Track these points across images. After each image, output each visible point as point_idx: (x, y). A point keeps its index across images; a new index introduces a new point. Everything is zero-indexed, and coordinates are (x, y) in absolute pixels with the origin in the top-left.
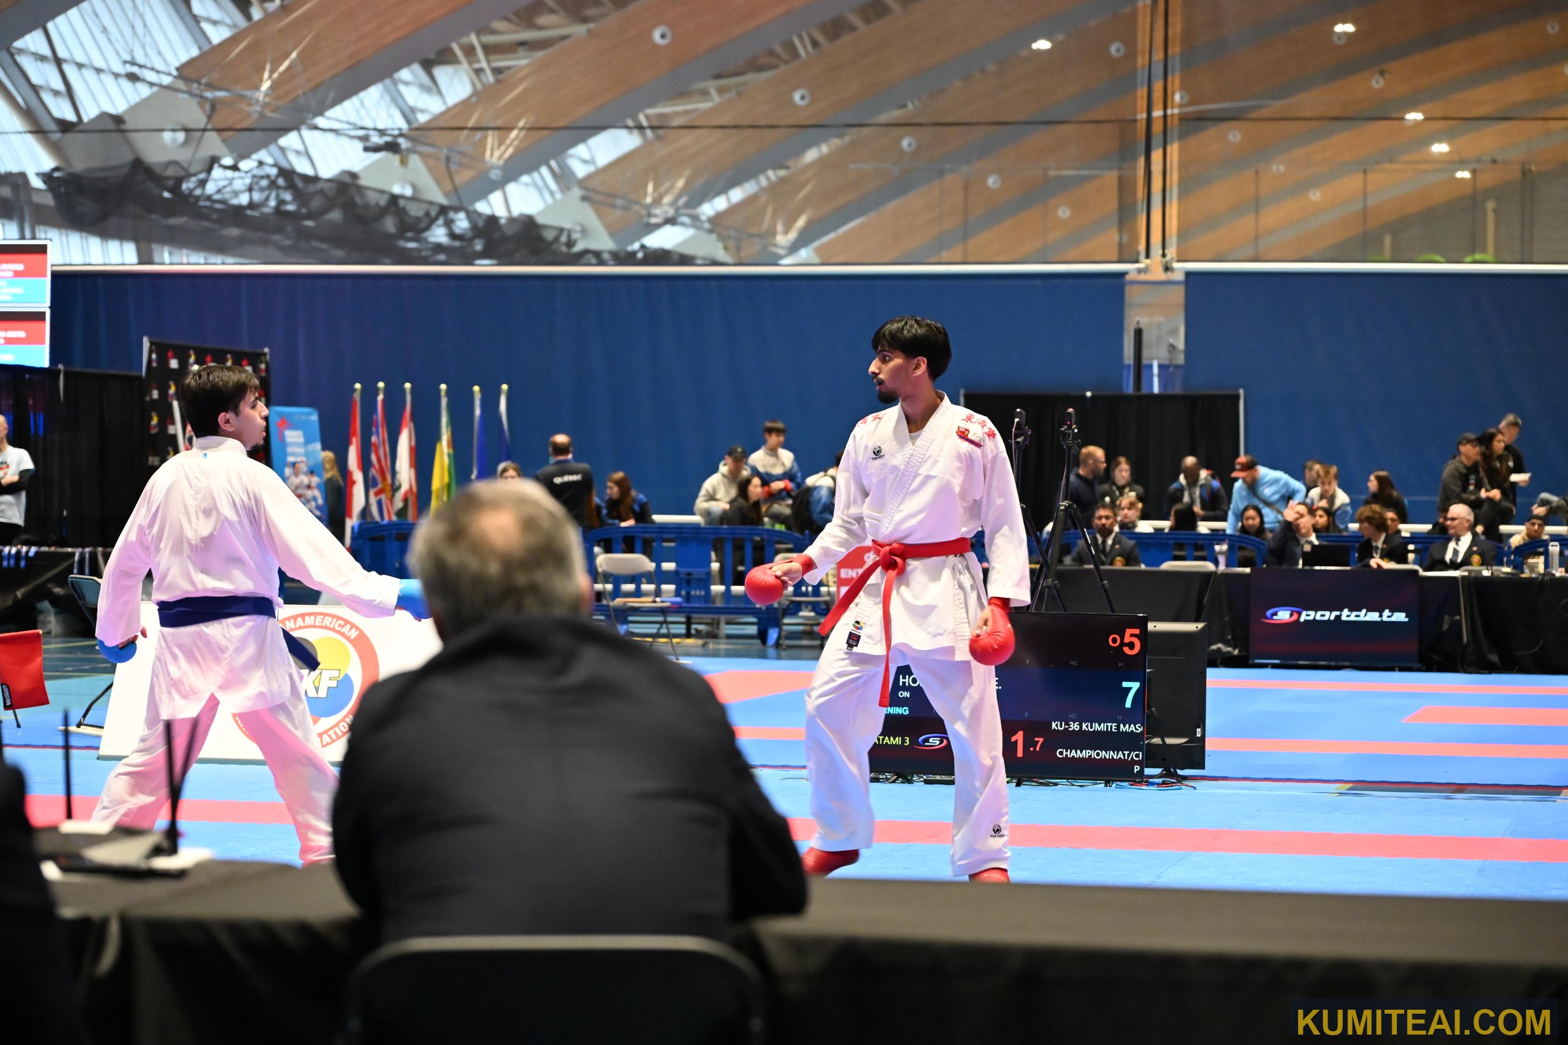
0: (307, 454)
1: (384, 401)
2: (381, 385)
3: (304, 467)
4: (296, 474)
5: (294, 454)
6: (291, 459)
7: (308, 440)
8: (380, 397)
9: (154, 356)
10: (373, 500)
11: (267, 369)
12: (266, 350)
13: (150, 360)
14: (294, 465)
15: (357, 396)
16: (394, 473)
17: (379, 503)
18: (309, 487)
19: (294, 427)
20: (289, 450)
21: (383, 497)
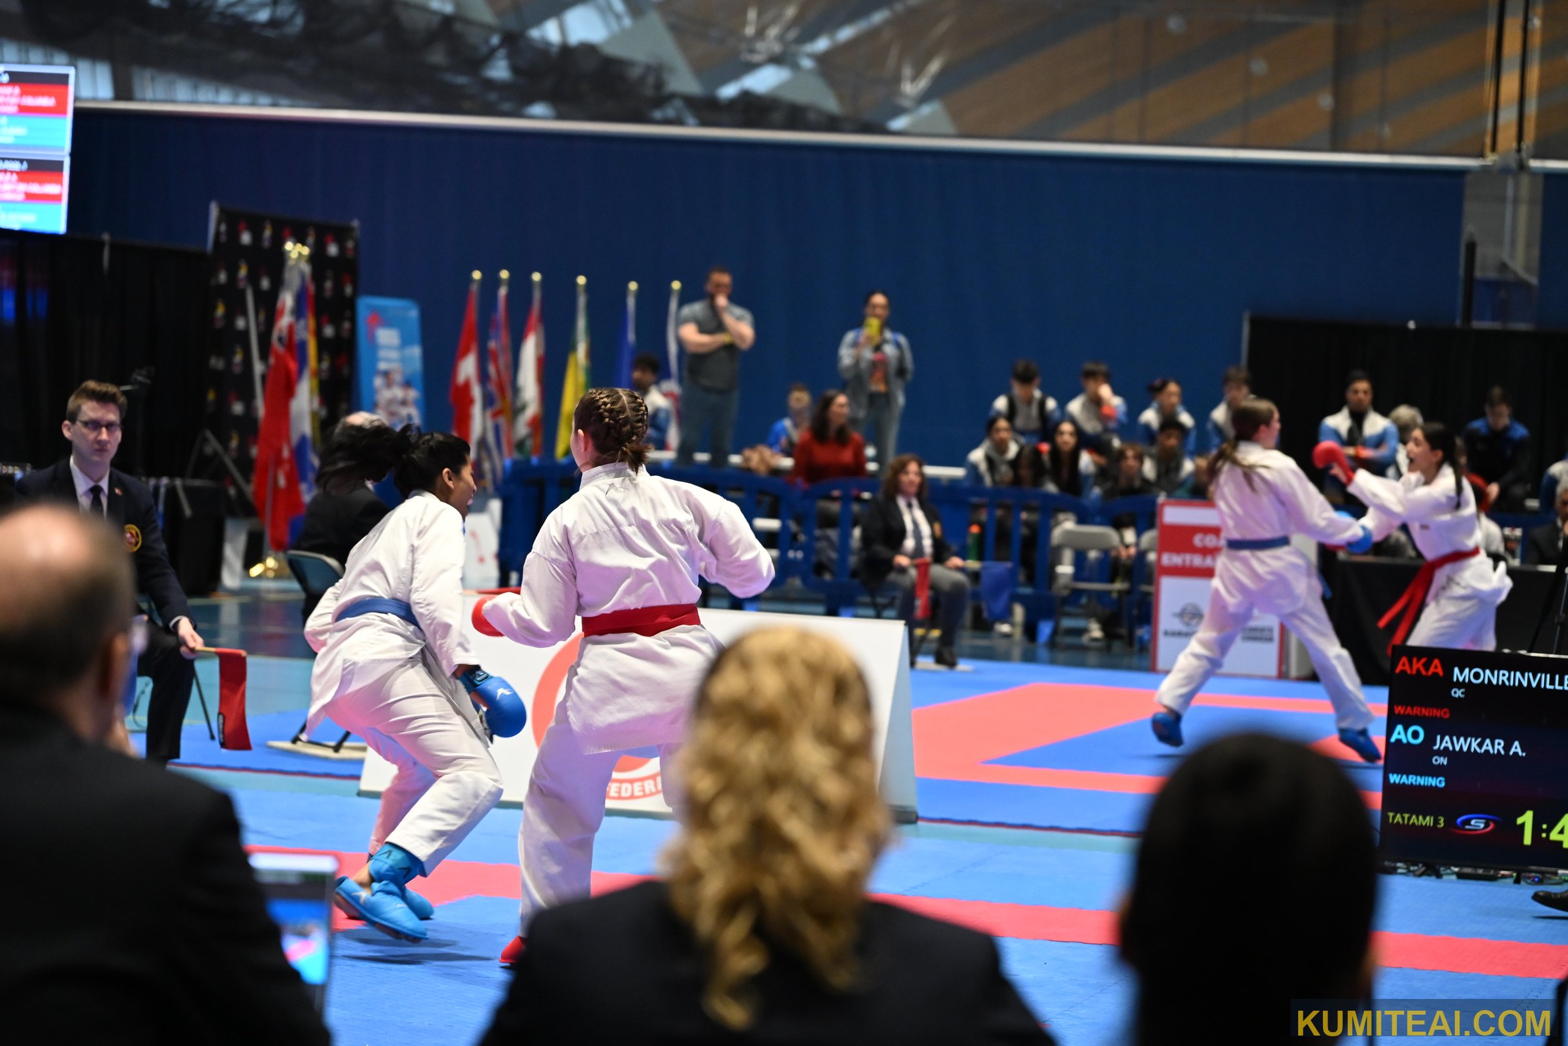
0: (403, 360)
1: (509, 297)
2: (504, 274)
3: (398, 377)
4: (389, 384)
5: (387, 360)
6: (383, 366)
7: (405, 342)
8: (503, 291)
9: (223, 228)
10: (490, 424)
11: (356, 249)
12: (355, 223)
13: (218, 234)
14: (386, 374)
15: (474, 288)
16: (516, 390)
17: (497, 430)
18: (404, 403)
19: (387, 323)
20: (382, 354)
21: (502, 420)
